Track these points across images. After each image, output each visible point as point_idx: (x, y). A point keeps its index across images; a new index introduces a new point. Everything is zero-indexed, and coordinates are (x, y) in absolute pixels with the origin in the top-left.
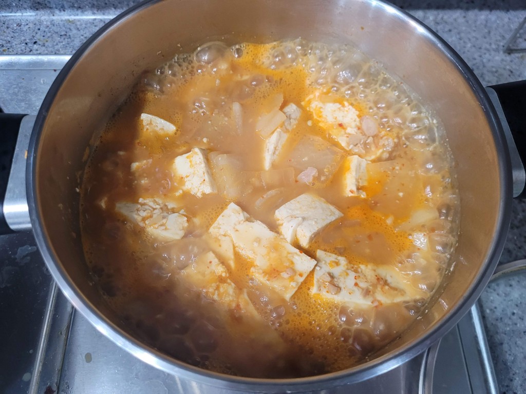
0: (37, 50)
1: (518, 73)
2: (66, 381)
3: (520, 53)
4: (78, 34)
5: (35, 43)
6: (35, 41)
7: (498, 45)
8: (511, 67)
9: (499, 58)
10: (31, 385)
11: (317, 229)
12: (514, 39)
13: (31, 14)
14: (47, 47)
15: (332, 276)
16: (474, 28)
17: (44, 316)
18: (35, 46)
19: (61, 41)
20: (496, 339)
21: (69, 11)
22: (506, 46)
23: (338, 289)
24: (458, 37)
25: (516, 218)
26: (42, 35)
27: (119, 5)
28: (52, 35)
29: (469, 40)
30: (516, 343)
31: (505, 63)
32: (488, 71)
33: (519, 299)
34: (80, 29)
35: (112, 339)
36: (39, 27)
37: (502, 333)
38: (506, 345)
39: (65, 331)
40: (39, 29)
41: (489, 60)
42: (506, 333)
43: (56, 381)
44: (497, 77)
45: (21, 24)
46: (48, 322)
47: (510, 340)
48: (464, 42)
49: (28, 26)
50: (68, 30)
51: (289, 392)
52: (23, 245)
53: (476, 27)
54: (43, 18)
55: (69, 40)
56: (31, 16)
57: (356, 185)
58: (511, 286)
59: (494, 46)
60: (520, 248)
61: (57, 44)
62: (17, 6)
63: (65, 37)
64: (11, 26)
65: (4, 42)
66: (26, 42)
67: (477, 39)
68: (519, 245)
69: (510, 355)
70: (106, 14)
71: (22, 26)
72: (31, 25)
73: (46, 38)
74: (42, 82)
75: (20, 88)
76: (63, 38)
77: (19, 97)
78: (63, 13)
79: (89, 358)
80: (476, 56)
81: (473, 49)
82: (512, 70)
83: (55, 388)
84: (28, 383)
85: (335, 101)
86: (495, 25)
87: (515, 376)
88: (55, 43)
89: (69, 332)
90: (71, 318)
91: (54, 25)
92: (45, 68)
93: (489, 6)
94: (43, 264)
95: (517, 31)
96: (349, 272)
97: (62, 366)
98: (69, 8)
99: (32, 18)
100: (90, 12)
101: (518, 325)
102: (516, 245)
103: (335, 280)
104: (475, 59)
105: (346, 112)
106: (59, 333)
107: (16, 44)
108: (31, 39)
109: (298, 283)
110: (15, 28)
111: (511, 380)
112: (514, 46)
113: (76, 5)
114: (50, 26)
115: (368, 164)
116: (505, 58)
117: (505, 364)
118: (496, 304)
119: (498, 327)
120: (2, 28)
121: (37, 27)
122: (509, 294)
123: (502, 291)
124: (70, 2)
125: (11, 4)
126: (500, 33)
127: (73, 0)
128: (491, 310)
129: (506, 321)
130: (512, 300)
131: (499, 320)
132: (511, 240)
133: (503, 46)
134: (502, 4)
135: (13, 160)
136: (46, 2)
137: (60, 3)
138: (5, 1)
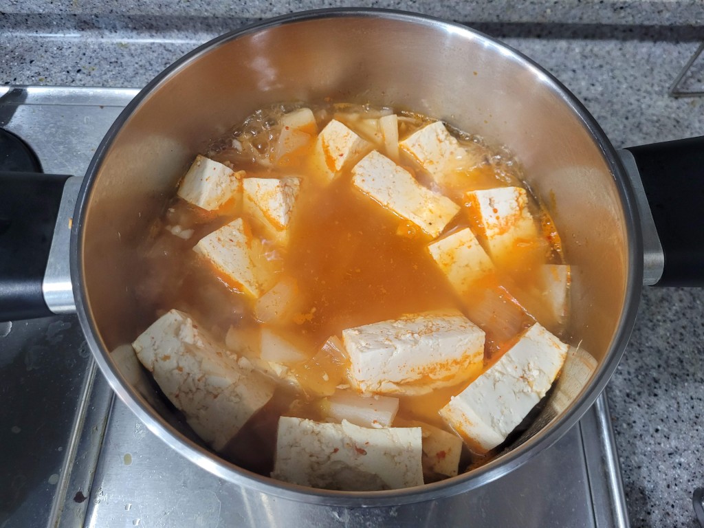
0: (81, 80)
1: (686, 123)
3: (690, 97)
4: (132, 61)
5: (79, 71)
6: (78, 69)
7: (663, 87)
8: (678, 115)
9: (662, 103)
12: (683, 79)
13: (75, 35)
14: (93, 77)
16: (633, 64)
18: (79, 75)
19: (110, 69)
21: (122, 32)
22: (672, 88)
24: (610, 74)
25: (670, 309)
26: (88, 61)
27: (184, 27)
28: (99, 62)
29: (626, 79)
30: (658, 468)
31: (670, 110)
32: (648, 120)
33: (666, 412)
34: (134, 55)
36: (84, 52)
37: (641, 454)
38: (645, 469)
39: (101, 427)
40: (84, 54)
41: (650, 106)
42: (647, 454)
43: (88, 486)
44: (657, 127)
45: (63, 48)
46: (82, 414)
48: (618, 82)
49: (70, 50)
50: (120, 56)
53: (634, 62)
54: (89, 40)
55: (121, 68)
56: (75, 37)
59: (657, 88)
61: (105, 74)
62: (58, 25)
63: (115, 64)
64: (51, 50)
65: (41, 70)
66: (68, 70)
67: (636, 78)
68: (672, 344)
69: (649, 481)
71: (64, 50)
72: (75, 49)
73: (92, 65)
74: (85, 120)
75: (58, 128)
76: (113, 65)
77: (57, 139)
79: (128, 459)
80: (633, 100)
81: (630, 91)
82: (678, 119)
83: (86, 494)
86: (659, 61)
87: (653, 509)
88: (103, 72)
89: (106, 428)
90: (109, 410)
91: (102, 50)
92: (90, 104)
93: (652, 37)
95: (688, 67)
97: (96, 469)
98: (122, 28)
99: (76, 40)
100: (147, 34)
101: (662, 445)
102: (668, 343)
104: (631, 104)
106: (95, 428)
107: (55, 73)
108: (74, 67)
110: (55, 52)
111: (649, 513)
112: (683, 88)
113: (130, 26)
114: (98, 50)
116: (670, 104)
117: (642, 493)
118: (635, 417)
119: (636, 447)
120: (39, 52)
121: (82, 52)
122: (653, 405)
123: (644, 401)
124: (124, 22)
125: (51, 22)
126: (666, 71)
127: (127, 20)
128: (629, 424)
129: (647, 439)
130: (656, 413)
131: (638, 438)
132: (662, 337)
133: (669, 88)
134: (669, 34)
135: (55, 230)
136: (94, 21)
137: (111, 22)
138: (44, 19)
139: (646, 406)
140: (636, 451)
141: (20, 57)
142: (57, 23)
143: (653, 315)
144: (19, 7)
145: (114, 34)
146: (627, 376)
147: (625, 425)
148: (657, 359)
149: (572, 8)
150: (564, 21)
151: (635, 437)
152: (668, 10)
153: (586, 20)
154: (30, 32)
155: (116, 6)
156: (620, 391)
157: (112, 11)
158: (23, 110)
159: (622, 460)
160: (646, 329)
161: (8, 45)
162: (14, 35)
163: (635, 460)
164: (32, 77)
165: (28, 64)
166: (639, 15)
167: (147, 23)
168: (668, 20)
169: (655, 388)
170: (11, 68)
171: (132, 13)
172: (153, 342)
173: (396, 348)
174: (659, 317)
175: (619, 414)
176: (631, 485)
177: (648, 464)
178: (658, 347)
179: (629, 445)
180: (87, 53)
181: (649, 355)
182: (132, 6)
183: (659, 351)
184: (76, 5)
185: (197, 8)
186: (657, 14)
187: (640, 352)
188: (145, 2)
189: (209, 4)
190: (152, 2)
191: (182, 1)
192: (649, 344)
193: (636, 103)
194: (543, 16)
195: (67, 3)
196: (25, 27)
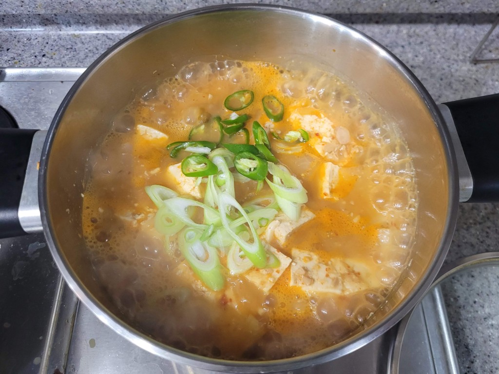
0: (46, 62)
1: (483, 82)
2: (72, 364)
3: (484, 63)
4: (83, 47)
5: (44, 56)
6: (43, 54)
7: (465, 56)
8: (477, 76)
9: (466, 68)
10: (41, 368)
11: (291, 229)
12: (480, 50)
13: (39, 29)
14: (54, 60)
15: (306, 270)
16: (443, 41)
17: (52, 305)
18: (44, 58)
19: (67, 54)
20: (459, 325)
21: (75, 26)
22: (472, 57)
23: (312, 281)
24: (428, 48)
25: (478, 215)
26: (50, 48)
27: (120, 21)
28: (59, 49)
29: (439, 51)
30: (477, 329)
31: (471, 73)
32: (456, 80)
33: (480, 288)
34: (84, 43)
35: (112, 327)
36: (47, 41)
37: (465, 319)
38: (468, 330)
39: (71, 320)
40: (47, 43)
41: (457, 70)
42: (468, 319)
43: (63, 364)
44: (463, 85)
45: (31, 39)
46: (56, 311)
47: (471, 326)
48: (434, 53)
49: (37, 41)
50: (74, 44)
51: (263, 372)
52: (33, 242)
53: (445, 39)
54: (51, 33)
55: (75, 53)
56: (40, 31)
57: (330, 188)
58: (473, 276)
59: (461, 57)
60: (482, 242)
61: (64, 57)
62: (27, 22)
63: (71, 50)
64: (22, 40)
65: (15, 55)
66: (35, 55)
67: (446, 50)
68: (481, 239)
69: (471, 339)
70: (109, 29)
71: (32, 40)
72: (40, 39)
73: (54, 50)
74: (50, 92)
75: (30, 98)
76: (69, 50)
77: (30, 107)
78: (69, 28)
79: (92, 343)
80: (445, 66)
81: (443, 60)
82: (477, 79)
83: (62, 371)
84: (38, 366)
85: (312, 113)
86: (462, 38)
87: (475, 359)
88: (62, 56)
89: (74, 320)
90: (77, 307)
91: (61, 40)
92: (53, 80)
93: (457, 21)
94: (51, 259)
95: (483, 42)
96: (321, 265)
97: (69, 351)
98: (75, 23)
99: (41, 33)
100: (94, 28)
101: (479, 312)
102: (478, 239)
103: (309, 273)
104: (444, 69)
105: (322, 123)
106: (66, 321)
107: (26, 57)
108: (40, 52)
109: (275, 279)
110: (26, 42)
111: (472, 362)
112: (479, 57)
113: (80, 21)
114: (57, 40)
115: (340, 169)
116: (471, 68)
118: (459, 293)
119: (461, 314)
120: (14, 42)
121: (45, 42)
122: (471, 284)
123: (465, 282)
124: (76, 18)
125: (21, 20)
126: (467, 45)
127: (78, 17)
128: (455, 299)
129: (468, 308)
130: (474, 290)
131: (462, 308)
132: (474, 235)
133: (470, 57)
134: (468, 19)
135: (27, 171)
136: (54, 18)
137: (66, 19)
138: (16, 18)
139: (466, 285)
140: (461, 318)
143: (466, 219)
147: (452, 299)
149: (401, 2)
150: (395, 11)
151: (460, 308)
152: (468, 2)
153: (411, 11)
154: (6, 28)
155: (70, 8)
157: (67, 11)
159: (452, 325)
160: (462, 230)
164: (9, 61)
165: (6, 51)
166: (448, 6)
167: (93, 19)
168: (468, 9)
169: (472, 271)
171: (82, 12)
174: (471, 221)
175: (449, 291)
176: (458, 343)
178: (471, 243)
179: (456, 314)
182: (82, 7)
183: (472, 245)
184: (40, 7)
185: (130, 7)
186: (460, 5)
187: (459, 246)
188: (92, 4)
189: (139, 5)
190: (97, 4)
191: (119, 3)
192: (465, 240)
193: (447, 68)
194: (381, 8)
195: (33, 6)
196: (2, 24)
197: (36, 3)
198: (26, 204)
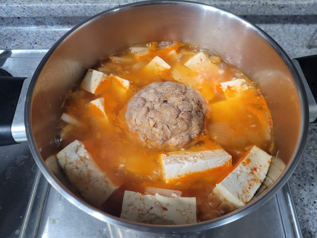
0: (37, 47)
3: (316, 48)
5: (36, 43)
6: (35, 42)
7: (303, 44)
9: (303, 51)
10: (20, 237)
12: (312, 40)
14: (42, 46)
16: (288, 35)
17: (30, 196)
18: (36, 45)
19: (50, 42)
21: (56, 26)
22: (308, 44)
24: (279, 39)
26: (40, 39)
28: (45, 39)
29: (286, 41)
36: (38, 35)
37: (308, 214)
38: (311, 222)
39: (42, 206)
41: (298, 52)
42: (311, 214)
43: (34, 235)
46: (32, 200)
48: (283, 42)
49: (32, 35)
50: (54, 37)
53: (289, 33)
54: (41, 30)
55: (55, 42)
56: (34, 29)
58: (313, 185)
59: (300, 44)
62: (27, 23)
63: (52, 40)
64: (23, 35)
65: (19, 43)
66: (31, 43)
67: (290, 40)
69: (313, 228)
71: (29, 35)
72: (34, 34)
73: (42, 40)
75: (25, 67)
79: (55, 222)
80: (290, 50)
81: (288, 46)
84: (18, 236)
86: (301, 33)
88: (47, 44)
89: (44, 206)
91: (47, 34)
92: (40, 57)
93: (297, 22)
97: (39, 226)
98: (56, 24)
99: (35, 30)
100: (67, 27)
106: (38, 206)
107: (25, 44)
108: (33, 41)
110: (25, 36)
112: (312, 44)
113: (59, 23)
114: (45, 34)
116: (307, 51)
117: (310, 234)
118: (303, 196)
119: (305, 211)
120: (18, 36)
121: (37, 35)
122: (312, 190)
123: (307, 188)
124: (56, 21)
125: (24, 22)
126: (304, 37)
127: (58, 20)
128: (301, 200)
129: (310, 207)
130: (314, 194)
131: (306, 206)
132: (313, 157)
133: (306, 44)
134: (304, 20)
135: (18, 102)
136: (43, 21)
137: (51, 21)
138: (21, 21)
139: (308, 190)
140: (306, 213)
141: (9, 38)
142: (26, 23)
143: (308, 146)
144: (9, 14)
145: (52, 27)
146: (298, 176)
147: (299, 200)
148: (312, 167)
149: (260, 8)
150: (256, 14)
151: (304, 206)
152: (304, 8)
153: (267, 14)
154: (14, 27)
155: (53, 13)
156: (295, 184)
157: (51, 15)
158: (9, 60)
159: (299, 217)
160: (305, 153)
161: (4, 33)
162: (7, 28)
163: (305, 217)
164: (15, 46)
165: (13, 41)
166: (291, 10)
167: (67, 22)
168: (304, 12)
169: (312, 181)
170: (5, 43)
171: (60, 16)
172: (65, 155)
173: (184, 164)
174: (311, 148)
175: (296, 195)
176: (304, 230)
177: (312, 219)
178: (312, 162)
179: (302, 210)
180: (40, 36)
181: (308, 166)
182: (60, 12)
183: (312, 164)
184: (35, 13)
185: (89, 12)
186: (299, 10)
187: (303, 164)
188: (66, 10)
189: (95, 10)
190: (69, 10)
191: (83, 10)
192: (308, 160)
193: (292, 51)
194: (247, 12)
195: (31, 12)
196: (12, 25)
197: (32, 10)
198: (17, 122)
